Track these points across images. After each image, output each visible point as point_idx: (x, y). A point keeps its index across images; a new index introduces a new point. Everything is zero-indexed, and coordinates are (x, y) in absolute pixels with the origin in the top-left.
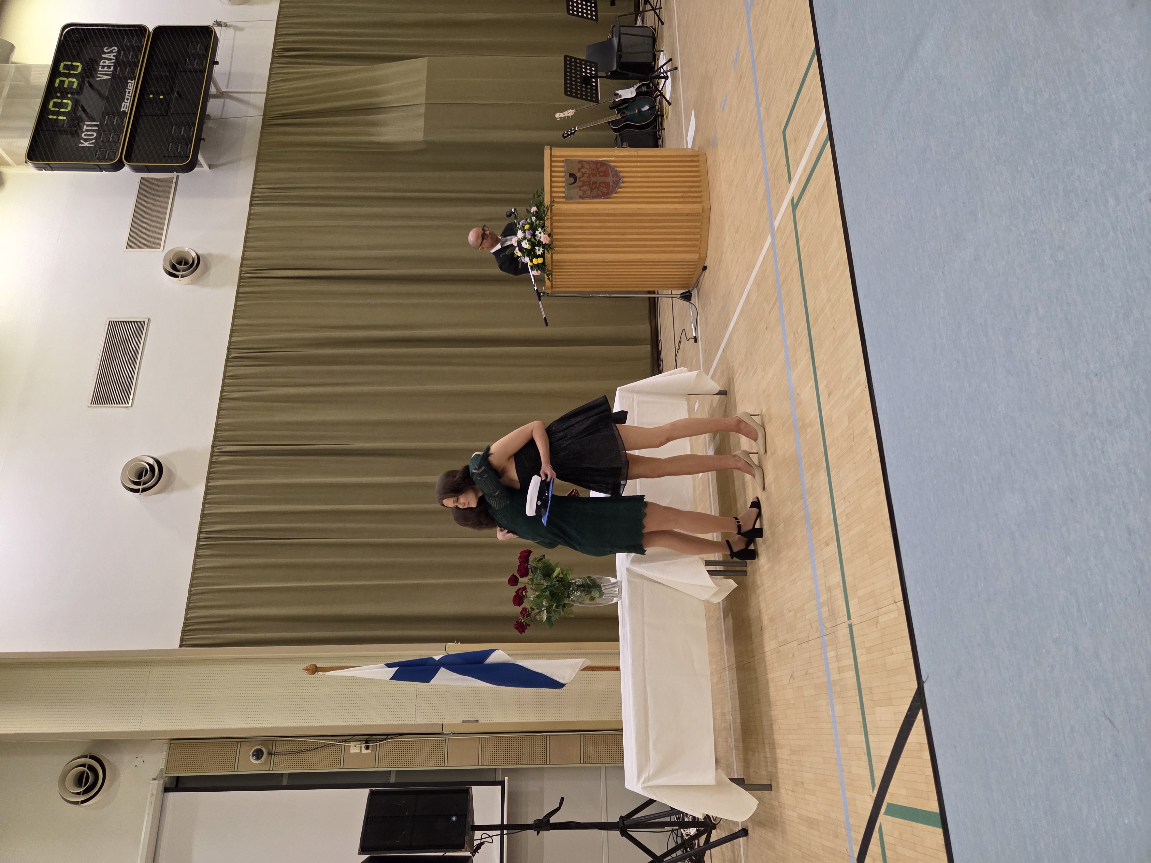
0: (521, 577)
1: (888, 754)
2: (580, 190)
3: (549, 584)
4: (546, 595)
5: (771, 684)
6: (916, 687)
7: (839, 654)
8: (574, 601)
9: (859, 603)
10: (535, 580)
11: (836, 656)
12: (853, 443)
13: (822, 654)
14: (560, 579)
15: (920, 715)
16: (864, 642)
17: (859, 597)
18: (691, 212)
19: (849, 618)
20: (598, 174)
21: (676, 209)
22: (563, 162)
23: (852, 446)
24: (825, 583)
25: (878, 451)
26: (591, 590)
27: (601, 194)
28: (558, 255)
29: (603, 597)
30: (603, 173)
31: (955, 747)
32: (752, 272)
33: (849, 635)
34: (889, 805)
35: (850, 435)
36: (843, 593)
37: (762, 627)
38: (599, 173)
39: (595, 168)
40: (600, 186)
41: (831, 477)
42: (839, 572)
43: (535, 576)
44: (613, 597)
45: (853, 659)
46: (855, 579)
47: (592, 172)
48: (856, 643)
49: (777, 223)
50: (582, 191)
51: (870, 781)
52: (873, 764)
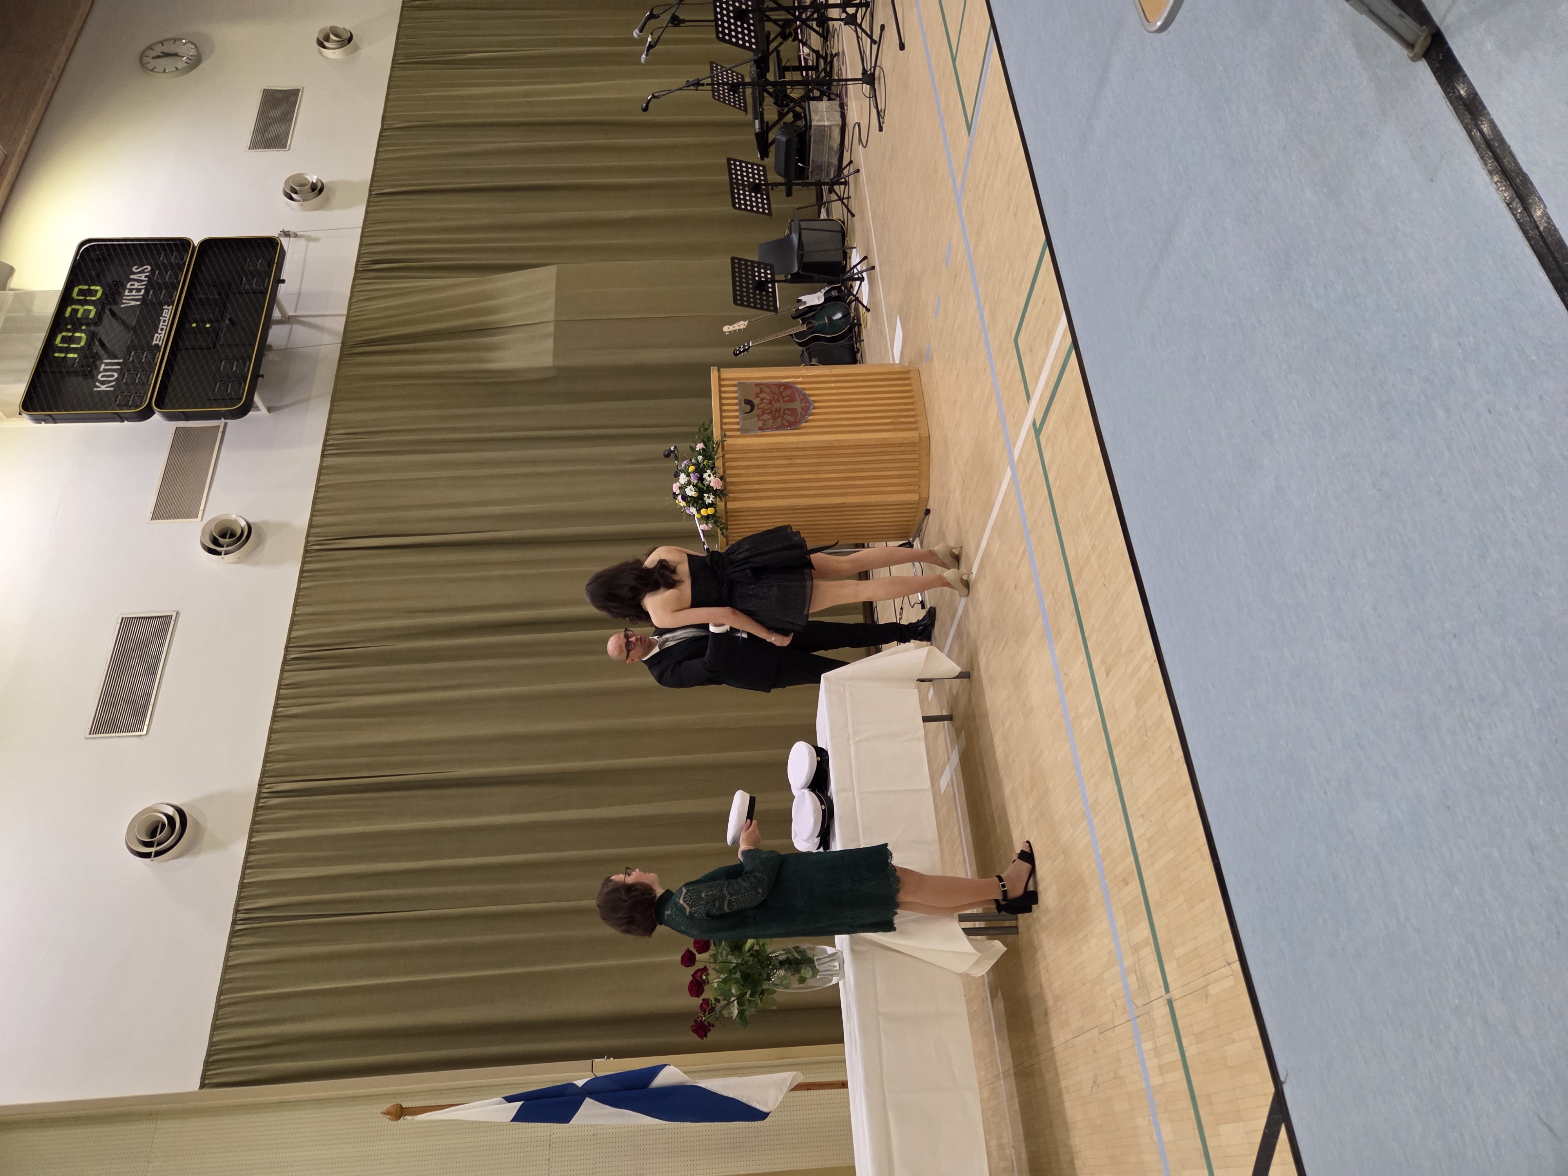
0: (699, 953)
2: (759, 420)
3: (739, 961)
4: (735, 978)
5: (1066, 1097)
6: (1273, 1090)
7: (1158, 1045)
8: (776, 985)
9: (1178, 968)
10: (719, 957)
11: (1154, 1049)
12: (1146, 739)
13: (1134, 1046)
14: (754, 953)
15: (1283, 1134)
16: (1191, 1025)
17: (1176, 959)
18: (905, 442)
19: (1167, 990)
20: (781, 401)
21: (885, 439)
22: (735, 386)
23: (1146, 742)
24: (1129, 940)
25: (1181, 748)
26: (799, 966)
27: (787, 424)
28: (734, 503)
29: (818, 977)
30: (788, 398)
32: (990, 515)
33: (1170, 1015)
35: (1141, 727)
36: (1155, 953)
37: (1046, 1010)
38: (783, 397)
39: (777, 392)
40: (784, 414)
41: (1122, 786)
42: (1146, 923)
43: (720, 951)
44: (832, 975)
45: (1178, 1052)
46: (1170, 932)
47: (773, 397)
48: (1180, 1027)
49: (1016, 453)
50: (762, 421)
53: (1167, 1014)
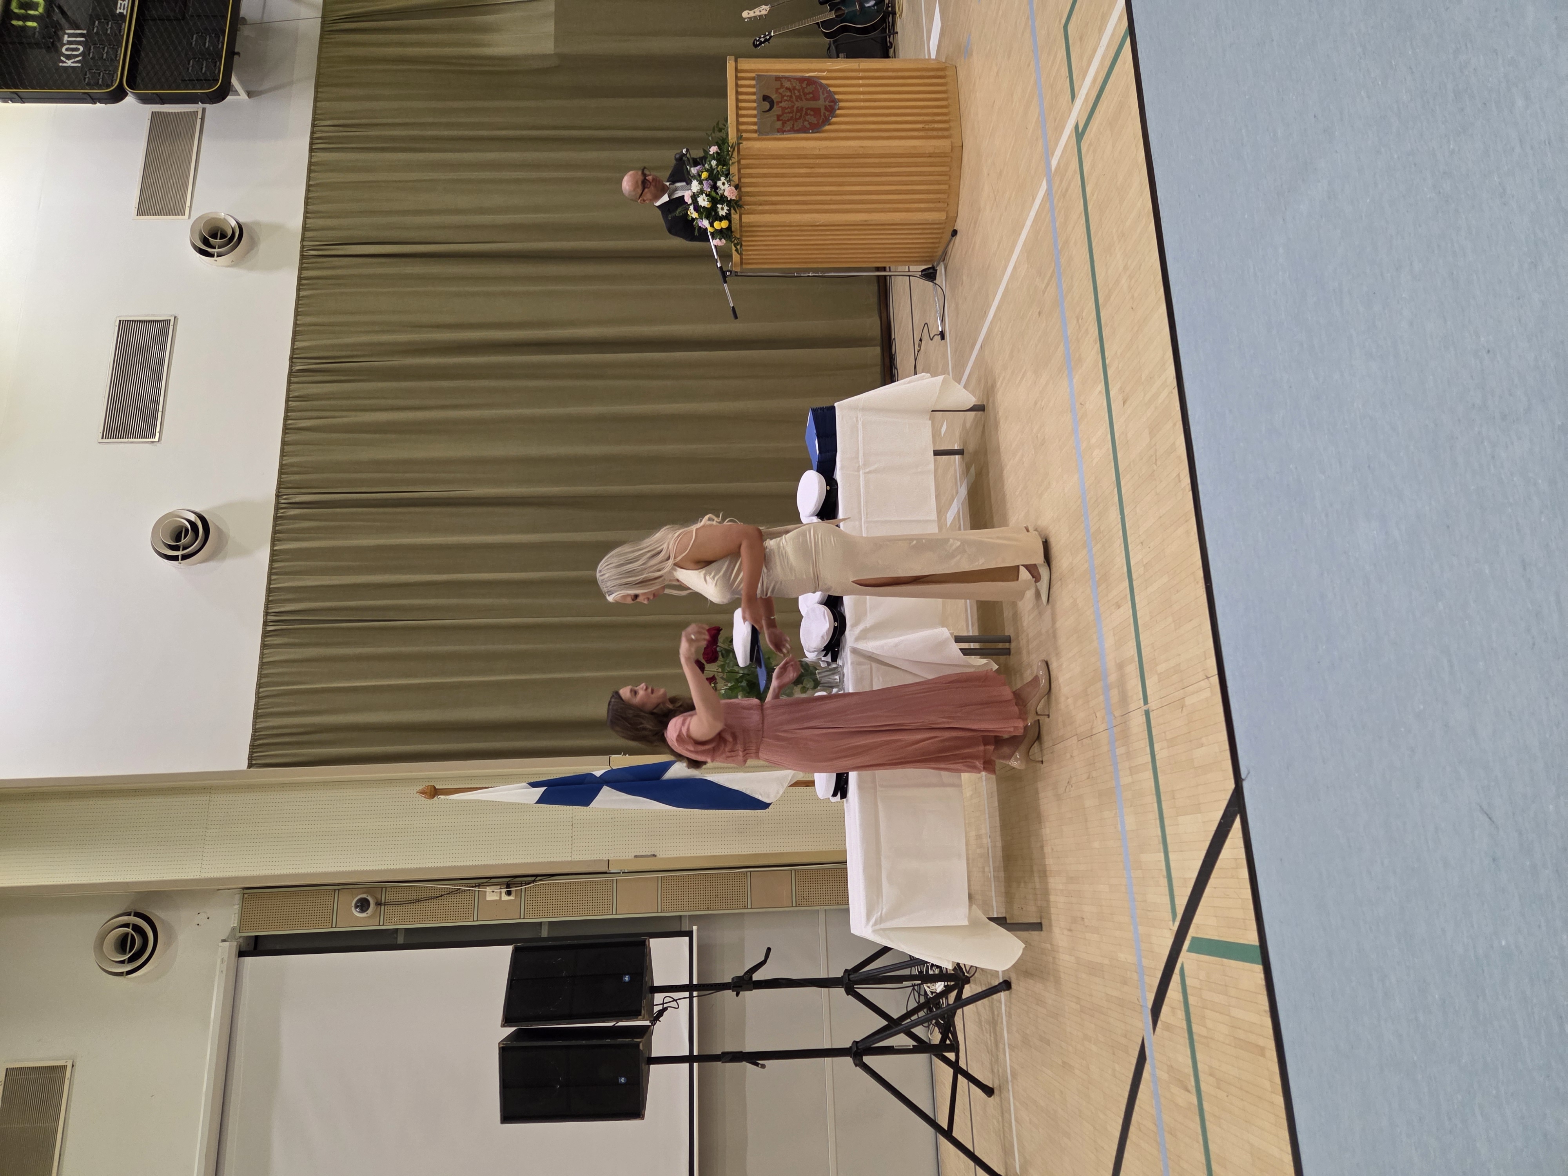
1: (1193, 874)
2: (778, 120)
3: (746, 672)
5: (1042, 796)
6: (1231, 785)
7: (1131, 750)
9: (1159, 682)
11: (1127, 753)
12: (1154, 466)
13: (1109, 751)
15: (1237, 823)
16: (1165, 732)
17: (1158, 674)
18: (936, 151)
19: (1146, 702)
20: (803, 96)
21: (915, 147)
22: (753, 79)
23: (1154, 471)
24: (1116, 658)
25: (1188, 475)
27: (808, 126)
28: (749, 216)
30: (811, 95)
31: (1281, 860)
32: (1020, 234)
33: (1145, 724)
35: (1152, 456)
36: (1138, 669)
38: (805, 94)
39: (799, 88)
40: (806, 114)
41: (1126, 514)
42: (1133, 643)
45: (1149, 756)
46: (1154, 650)
47: (794, 93)
48: (1154, 734)
49: (1054, 163)
50: (780, 123)
51: (1170, 911)
52: (1175, 889)
53: (1143, 723)
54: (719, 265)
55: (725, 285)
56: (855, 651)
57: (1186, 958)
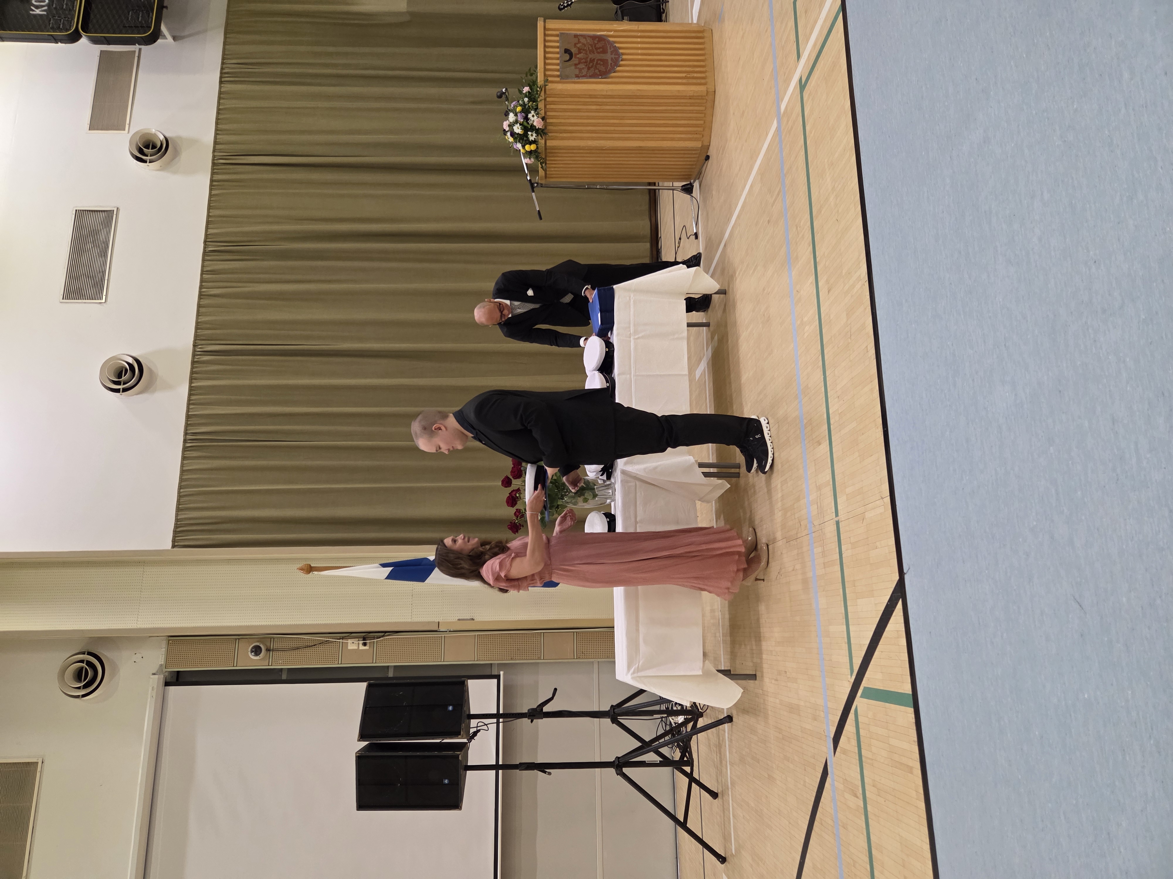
0: (513, 477)
1: (867, 642)
2: (576, 68)
6: (898, 578)
7: (825, 549)
8: (568, 502)
9: (847, 500)
11: (822, 552)
12: (849, 340)
13: (809, 550)
15: (900, 605)
17: (847, 494)
18: (695, 95)
19: (837, 515)
20: (595, 52)
21: (679, 91)
22: (557, 36)
23: (849, 343)
24: (815, 482)
25: (874, 349)
27: (598, 73)
28: (552, 141)
29: (597, 499)
30: (601, 50)
31: (930, 632)
32: (756, 161)
34: (865, 688)
35: (847, 332)
36: (832, 491)
38: (597, 49)
39: (592, 43)
40: (597, 63)
41: (827, 375)
42: (829, 471)
44: (607, 498)
45: (838, 554)
46: (845, 477)
47: (589, 48)
48: (842, 538)
49: (783, 108)
50: (578, 70)
51: (849, 668)
52: (853, 652)
53: (835, 530)
54: (529, 178)
55: (533, 194)
56: (623, 472)
57: (859, 702)
